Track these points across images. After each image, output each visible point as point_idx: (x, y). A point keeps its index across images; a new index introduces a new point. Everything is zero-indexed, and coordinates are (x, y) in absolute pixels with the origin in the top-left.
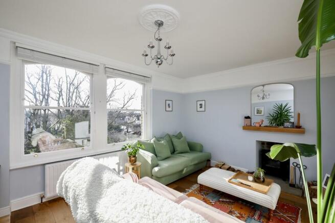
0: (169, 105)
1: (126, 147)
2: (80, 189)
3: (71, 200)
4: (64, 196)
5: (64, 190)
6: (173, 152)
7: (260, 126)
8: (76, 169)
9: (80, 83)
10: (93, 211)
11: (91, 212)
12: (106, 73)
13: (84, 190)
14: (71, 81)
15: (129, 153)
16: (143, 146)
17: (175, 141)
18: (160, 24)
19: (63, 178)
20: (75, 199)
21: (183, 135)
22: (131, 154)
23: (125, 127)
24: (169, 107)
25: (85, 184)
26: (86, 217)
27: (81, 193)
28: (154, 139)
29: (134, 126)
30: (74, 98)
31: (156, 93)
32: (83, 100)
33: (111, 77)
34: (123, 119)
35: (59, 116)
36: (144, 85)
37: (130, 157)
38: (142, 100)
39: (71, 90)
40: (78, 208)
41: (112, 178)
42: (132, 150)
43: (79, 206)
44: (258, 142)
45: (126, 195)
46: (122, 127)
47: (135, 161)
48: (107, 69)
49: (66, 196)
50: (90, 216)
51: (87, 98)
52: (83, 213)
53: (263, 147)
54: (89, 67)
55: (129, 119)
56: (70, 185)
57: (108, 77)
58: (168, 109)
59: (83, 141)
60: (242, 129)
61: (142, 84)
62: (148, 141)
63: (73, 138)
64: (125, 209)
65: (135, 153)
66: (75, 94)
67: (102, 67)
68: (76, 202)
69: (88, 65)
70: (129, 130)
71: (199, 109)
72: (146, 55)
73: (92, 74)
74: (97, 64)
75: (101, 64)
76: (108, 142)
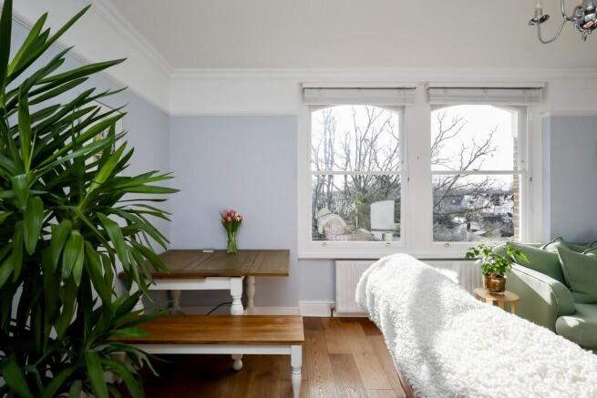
1: (477, 252)
2: (398, 302)
3: (382, 318)
4: (369, 309)
5: (368, 299)
8: (384, 269)
9: (376, 137)
10: (428, 348)
11: (423, 347)
12: (428, 100)
13: (404, 306)
14: (363, 134)
15: (485, 267)
16: (523, 257)
19: (366, 280)
20: (390, 318)
22: (491, 270)
23: (462, 220)
25: (406, 297)
26: (414, 355)
27: (401, 311)
28: (558, 243)
29: (485, 219)
30: (367, 163)
32: (381, 165)
33: (441, 106)
34: (459, 202)
35: (346, 193)
36: (523, 110)
37: (487, 275)
38: (516, 148)
39: (363, 151)
40: (396, 335)
41: (461, 297)
42: (493, 262)
43: (399, 331)
45: (506, 338)
46: (456, 219)
47: (502, 289)
48: (431, 91)
49: (373, 310)
50: (421, 354)
51: (387, 162)
52: (406, 346)
54: (397, 96)
55: (471, 202)
56: (378, 293)
57: (434, 107)
59: (383, 235)
62: (538, 246)
63: (369, 229)
64: (510, 367)
65: (502, 269)
66: (368, 157)
67: (421, 91)
68: (391, 324)
69: (396, 91)
70: (472, 227)
72: (543, 20)
73: (404, 107)
74: (413, 86)
75: (420, 84)
76: (436, 239)
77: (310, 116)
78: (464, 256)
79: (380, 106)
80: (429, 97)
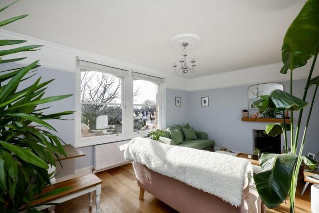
0: (178, 101)
6: (184, 139)
7: (256, 117)
11: (164, 161)
13: (152, 152)
17: (185, 130)
18: (186, 45)
21: (191, 126)
24: (179, 103)
28: (169, 128)
31: (169, 91)
36: (159, 85)
38: (157, 97)
44: (254, 130)
48: (134, 74)
53: (258, 135)
54: (121, 73)
57: (135, 79)
58: (177, 104)
60: (241, 120)
61: (157, 84)
62: (164, 130)
67: (130, 73)
71: (203, 104)
72: (176, 66)
73: (123, 77)
74: (128, 70)
75: (130, 69)
76: (134, 131)
77: (80, 73)
78: (147, 135)
79: (115, 75)
80: (133, 76)
